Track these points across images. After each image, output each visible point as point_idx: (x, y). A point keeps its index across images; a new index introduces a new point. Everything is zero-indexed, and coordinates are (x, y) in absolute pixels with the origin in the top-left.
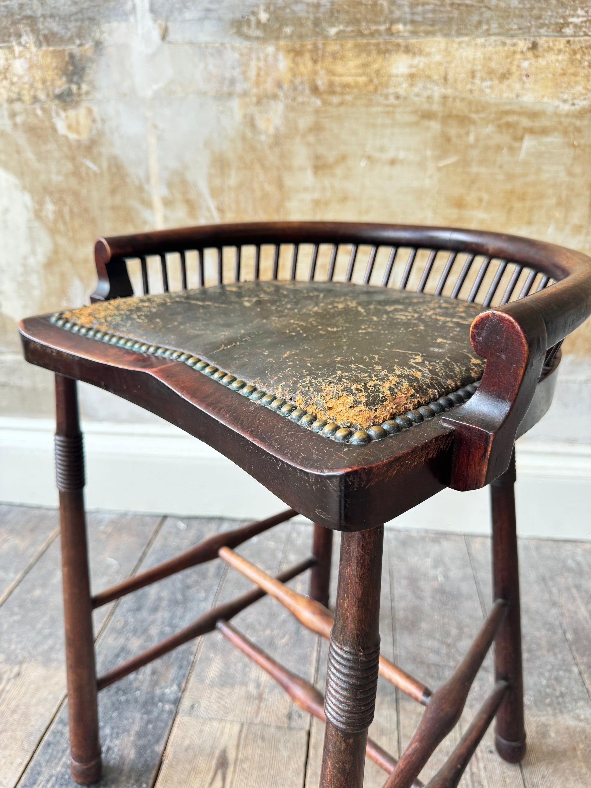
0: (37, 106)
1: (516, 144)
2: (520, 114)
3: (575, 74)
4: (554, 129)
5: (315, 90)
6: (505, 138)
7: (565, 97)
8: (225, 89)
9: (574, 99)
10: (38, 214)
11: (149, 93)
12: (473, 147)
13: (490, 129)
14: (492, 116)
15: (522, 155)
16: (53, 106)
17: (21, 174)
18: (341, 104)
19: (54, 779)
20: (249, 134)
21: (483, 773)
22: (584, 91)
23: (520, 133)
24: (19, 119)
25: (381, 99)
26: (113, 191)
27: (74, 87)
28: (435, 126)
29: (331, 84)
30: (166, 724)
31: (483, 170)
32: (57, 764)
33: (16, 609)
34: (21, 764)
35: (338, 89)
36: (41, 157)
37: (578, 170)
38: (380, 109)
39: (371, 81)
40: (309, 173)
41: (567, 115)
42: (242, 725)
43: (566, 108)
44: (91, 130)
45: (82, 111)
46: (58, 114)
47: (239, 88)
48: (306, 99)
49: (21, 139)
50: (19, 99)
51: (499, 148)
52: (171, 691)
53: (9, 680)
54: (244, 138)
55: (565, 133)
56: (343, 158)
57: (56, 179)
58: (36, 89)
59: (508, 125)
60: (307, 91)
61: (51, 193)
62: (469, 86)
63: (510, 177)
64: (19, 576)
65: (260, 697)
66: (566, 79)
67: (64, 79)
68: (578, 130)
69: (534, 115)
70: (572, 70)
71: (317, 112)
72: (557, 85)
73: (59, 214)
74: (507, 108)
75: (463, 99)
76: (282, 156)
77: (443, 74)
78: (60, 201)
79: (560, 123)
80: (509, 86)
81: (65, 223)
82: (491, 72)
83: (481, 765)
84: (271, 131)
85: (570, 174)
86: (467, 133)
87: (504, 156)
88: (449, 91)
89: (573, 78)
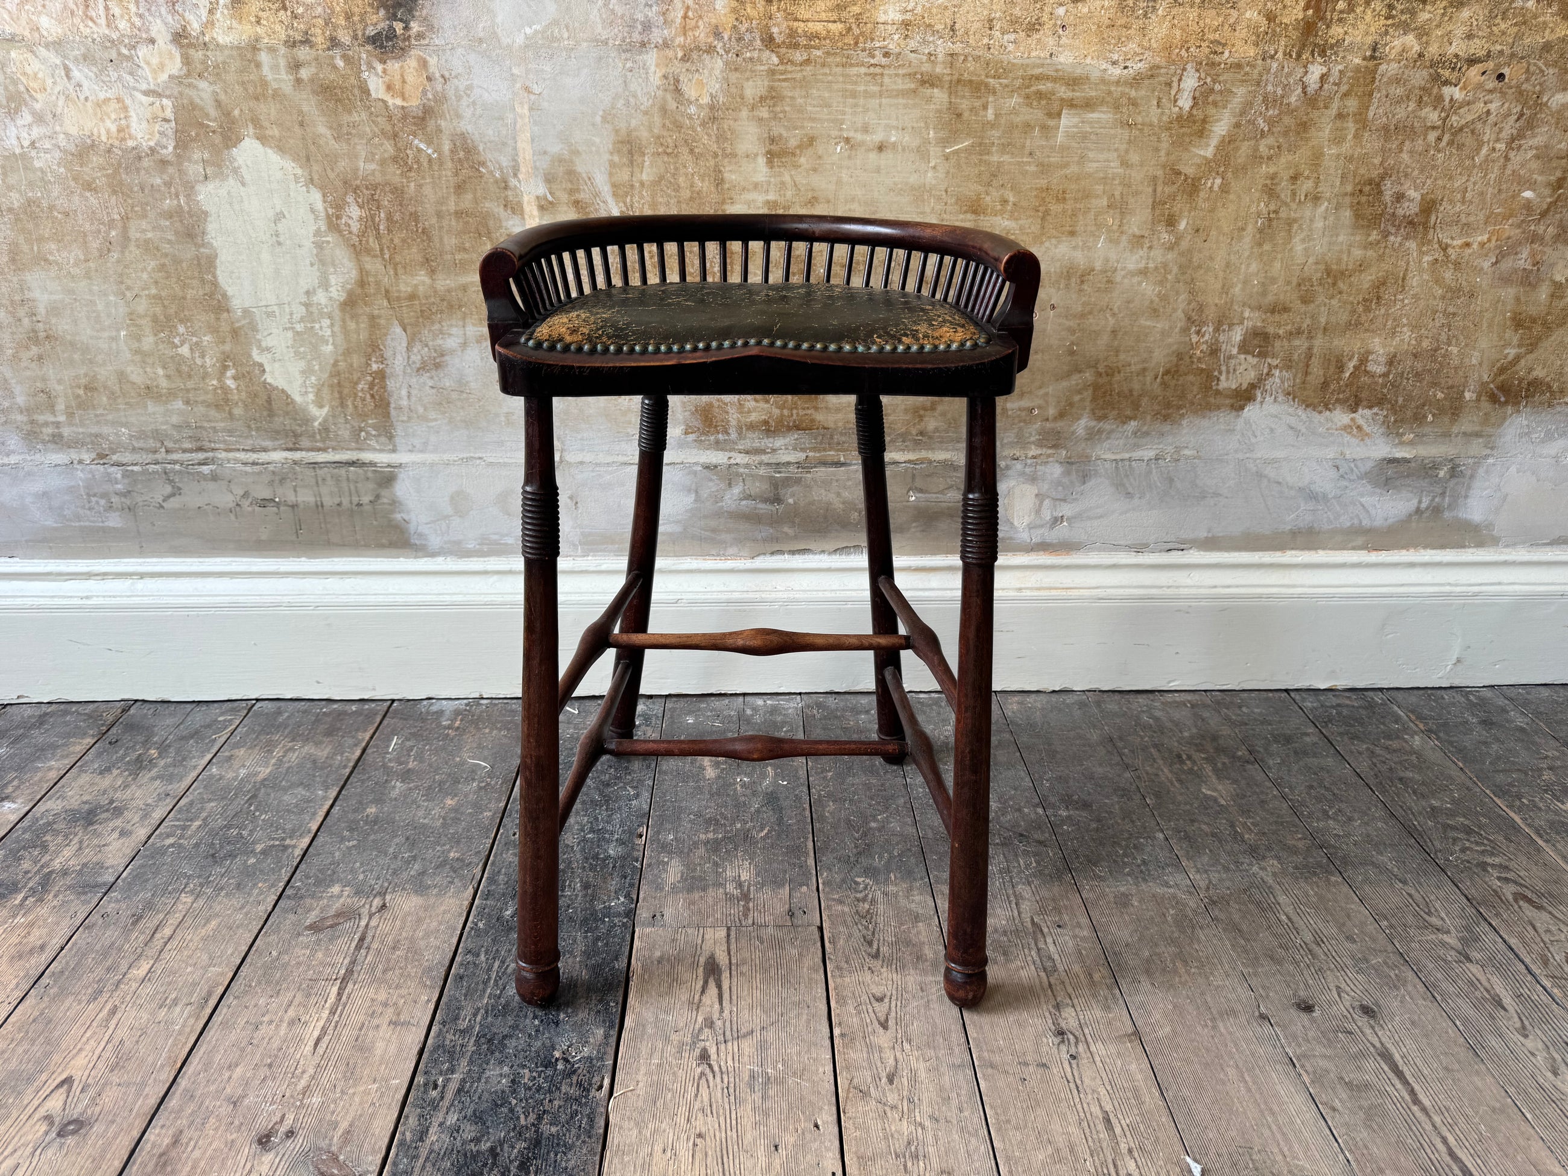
0: (337, 52)
1: (1051, 123)
2: (1055, 80)
3: (1126, 27)
4: (1103, 102)
5: (769, 41)
6: (1036, 114)
7: (1115, 57)
8: (636, 37)
9: (1125, 60)
10: (334, 224)
11: (520, 40)
12: (993, 126)
13: (1015, 100)
14: (1018, 83)
15: (1060, 138)
16: (364, 53)
17: (305, 160)
18: (807, 62)
19: (482, 1011)
20: (672, 105)
21: (1052, 948)
22: (1138, 50)
23: (1056, 106)
24: (305, 73)
25: (863, 56)
26: (459, 188)
27: (398, 27)
28: (940, 95)
29: (792, 33)
30: (623, 939)
31: (1006, 158)
32: (481, 997)
33: (346, 833)
34: (429, 1001)
35: (803, 41)
36: (341, 133)
37: (1134, 158)
38: (863, 70)
39: (850, 29)
40: (761, 161)
41: (1118, 83)
42: (729, 929)
43: (1117, 71)
44: (424, 92)
45: (411, 63)
46: (371, 67)
47: (656, 36)
48: (756, 54)
49: (309, 104)
50: (307, 42)
51: (1028, 127)
52: (618, 903)
53: (371, 916)
54: (664, 110)
55: (1117, 107)
56: (812, 140)
57: (366, 167)
58: (335, 27)
59: (1040, 95)
60: (758, 43)
61: (356, 190)
62: (986, 41)
63: (1044, 168)
64: (333, 794)
65: (746, 897)
66: (1115, 33)
67: (382, 12)
68: (1134, 103)
69: (1074, 82)
70: (1122, 21)
71: (772, 72)
72: (1103, 41)
73: (369, 224)
74: (1037, 71)
75: (976, 59)
76: (721, 138)
77: (949, 22)
78: (371, 202)
79: (1110, 93)
80: (1039, 40)
81: (378, 236)
82: (1014, 21)
83: (1049, 940)
84: (705, 100)
85: (1124, 163)
86: (985, 107)
87: (1035, 140)
88: (958, 47)
89: (1124, 31)
